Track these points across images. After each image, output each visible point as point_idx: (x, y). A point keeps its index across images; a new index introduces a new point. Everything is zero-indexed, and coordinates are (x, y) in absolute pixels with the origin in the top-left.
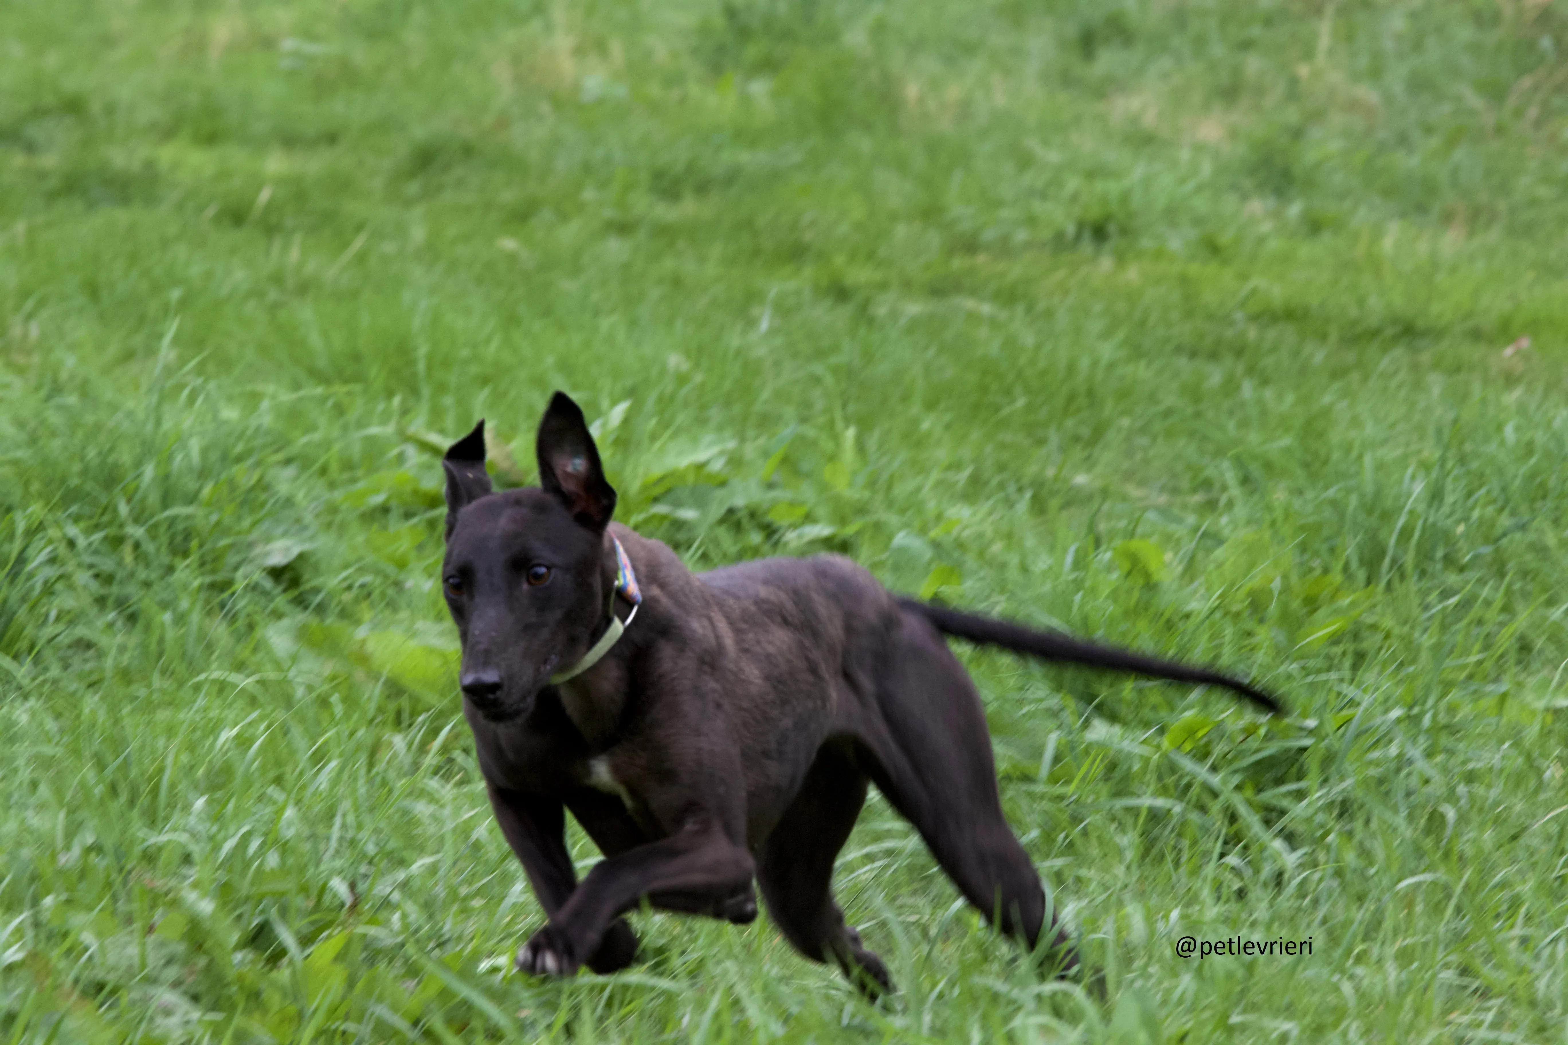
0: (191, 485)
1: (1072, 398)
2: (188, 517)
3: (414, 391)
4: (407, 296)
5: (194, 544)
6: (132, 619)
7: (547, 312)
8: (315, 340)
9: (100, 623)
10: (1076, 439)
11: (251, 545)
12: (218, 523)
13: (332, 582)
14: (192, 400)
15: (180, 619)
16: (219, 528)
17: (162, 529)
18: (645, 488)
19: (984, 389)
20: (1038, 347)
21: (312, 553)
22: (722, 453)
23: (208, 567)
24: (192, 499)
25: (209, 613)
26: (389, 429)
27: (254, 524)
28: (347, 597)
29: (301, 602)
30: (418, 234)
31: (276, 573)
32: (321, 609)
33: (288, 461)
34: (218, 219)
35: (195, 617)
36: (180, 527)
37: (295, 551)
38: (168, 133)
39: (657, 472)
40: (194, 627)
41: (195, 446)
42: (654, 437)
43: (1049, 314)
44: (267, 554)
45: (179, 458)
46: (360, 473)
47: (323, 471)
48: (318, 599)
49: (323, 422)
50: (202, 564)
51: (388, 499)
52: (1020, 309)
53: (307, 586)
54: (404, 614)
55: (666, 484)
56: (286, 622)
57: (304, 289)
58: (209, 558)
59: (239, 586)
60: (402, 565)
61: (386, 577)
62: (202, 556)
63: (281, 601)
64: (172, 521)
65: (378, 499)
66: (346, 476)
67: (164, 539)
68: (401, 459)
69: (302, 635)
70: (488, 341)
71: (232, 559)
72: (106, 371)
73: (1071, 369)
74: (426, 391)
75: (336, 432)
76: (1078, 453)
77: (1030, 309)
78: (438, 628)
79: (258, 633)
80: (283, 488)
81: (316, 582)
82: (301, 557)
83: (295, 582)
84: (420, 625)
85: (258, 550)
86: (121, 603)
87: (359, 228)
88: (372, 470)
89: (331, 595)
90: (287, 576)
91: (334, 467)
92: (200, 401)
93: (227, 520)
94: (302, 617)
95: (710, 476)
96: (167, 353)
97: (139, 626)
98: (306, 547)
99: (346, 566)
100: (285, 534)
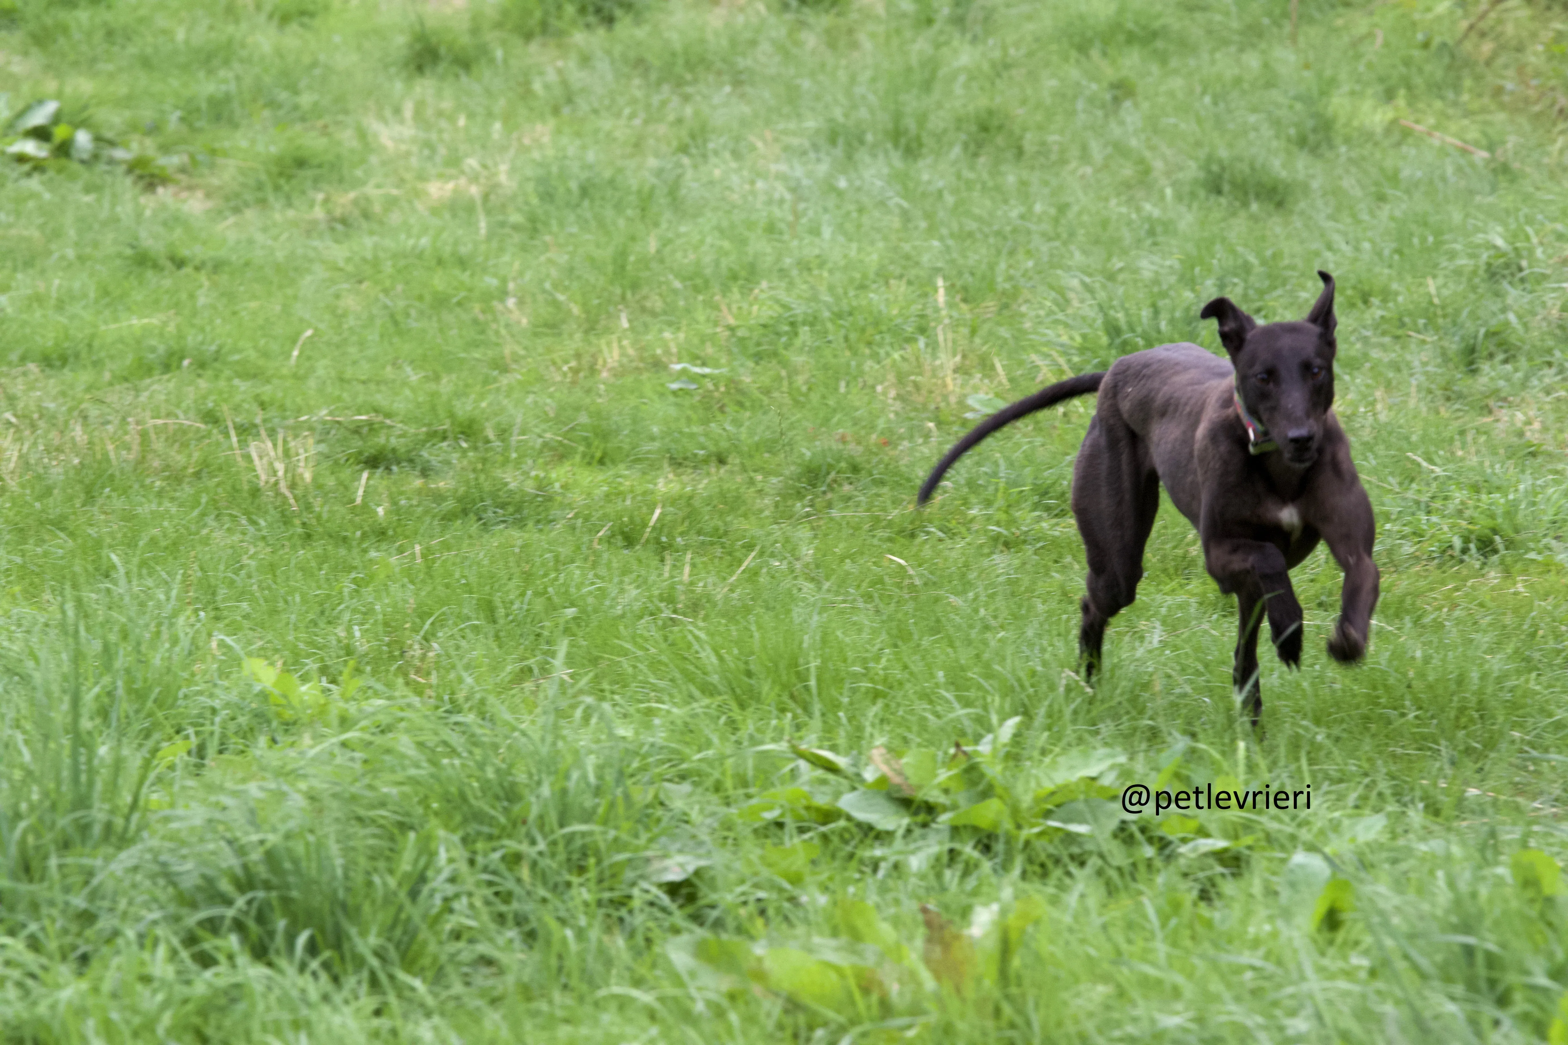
0: (588, 802)
1: (1462, 710)
2: (583, 834)
3: (807, 709)
4: (798, 613)
5: (592, 861)
6: (531, 936)
7: (936, 629)
8: (708, 657)
9: (501, 941)
10: (1468, 751)
11: (648, 860)
12: (616, 840)
13: (727, 898)
14: (586, 718)
15: (580, 934)
16: (617, 845)
17: (561, 847)
18: (1037, 800)
19: (1374, 702)
20: (1427, 660)
21: (710, 868)
22: (1112, 767)
23: (606, 884)
24: (588, 816)
25: (608, 930)
26: (783, 746)
27: (651, 840)
28: (743, 912)
29: (697, 918)
30: (807, 552)
31: (673, 889)
32: (718, 925)
33: (683, 777)
34: (609, 540)
35: (594, 934)
36: (578, 843)
37: (691, 868)
38: (561, 454)
39: (1049, 786)
40: (593, 945)
41: (591, 762)
42: (1044, 752)
43: (1438, 626)
44: (665, 869)
45: (575, 775)
46: (752, 790)
47: (718, 788)
48: (714, 914)
49: (716, 740)
50: (600, 881)
51: (782, 815)
52: (1408, 620)
53: (702, 902)
54: (800, 930)
55: (1057, 799)
56: (685, 938)
57: (694, 607)
58: (607, 873)
59: (636, 903)
60: (796, 880)
61: (781, 890)
62: (601, 873)
63: (678, 917)
64: (570, 839)
65: (770, 815)
66: (741, 791)
67: (562, 856)
68: (794, 774)
69: (701, 951)
70: (877, 658)
71: (630, 875)
72: (502, 690)
73: (1461, 681)
74: (817, 708)
75: (729, 749)
76: (1469, 767)
77: (1416, 622)
78: (833, 943)
79: (657, 949)
80: (678, 804)
81: (713, 897)
82: (697, 873)
83: (692, 898)
84: (817, 940)
85: (656, 865)
86: (520, 920)
87: (749, 547)
88: (767, 784)
89: (727, 911)
90: (684, 891)
91: (729, 783)
92: (594, 720)
93: (624, 837)
94: (700, 933)
95: (1103, 788)
96: (561, 670)
97: (539, 944)
98: (702, 863)
99: (742, 882)
100: (680, 851)
